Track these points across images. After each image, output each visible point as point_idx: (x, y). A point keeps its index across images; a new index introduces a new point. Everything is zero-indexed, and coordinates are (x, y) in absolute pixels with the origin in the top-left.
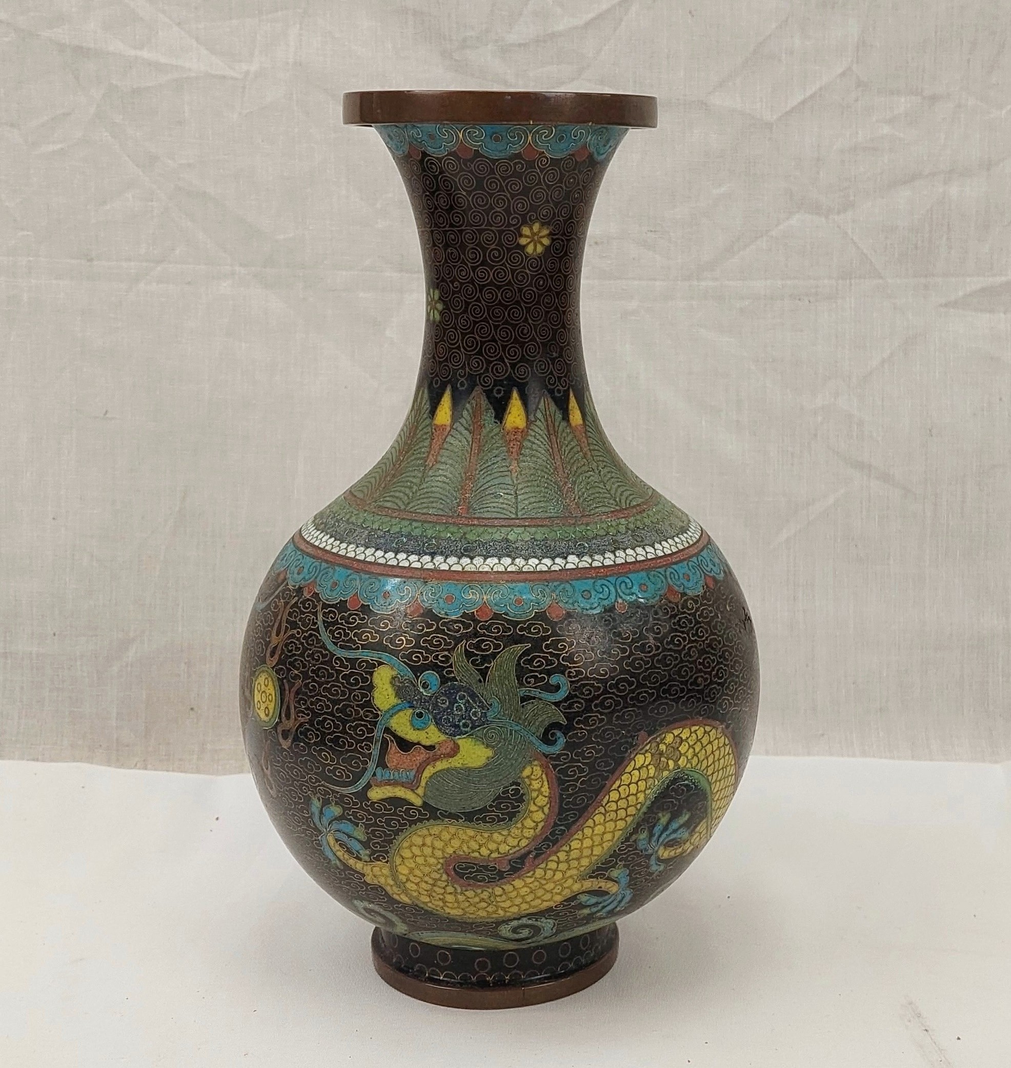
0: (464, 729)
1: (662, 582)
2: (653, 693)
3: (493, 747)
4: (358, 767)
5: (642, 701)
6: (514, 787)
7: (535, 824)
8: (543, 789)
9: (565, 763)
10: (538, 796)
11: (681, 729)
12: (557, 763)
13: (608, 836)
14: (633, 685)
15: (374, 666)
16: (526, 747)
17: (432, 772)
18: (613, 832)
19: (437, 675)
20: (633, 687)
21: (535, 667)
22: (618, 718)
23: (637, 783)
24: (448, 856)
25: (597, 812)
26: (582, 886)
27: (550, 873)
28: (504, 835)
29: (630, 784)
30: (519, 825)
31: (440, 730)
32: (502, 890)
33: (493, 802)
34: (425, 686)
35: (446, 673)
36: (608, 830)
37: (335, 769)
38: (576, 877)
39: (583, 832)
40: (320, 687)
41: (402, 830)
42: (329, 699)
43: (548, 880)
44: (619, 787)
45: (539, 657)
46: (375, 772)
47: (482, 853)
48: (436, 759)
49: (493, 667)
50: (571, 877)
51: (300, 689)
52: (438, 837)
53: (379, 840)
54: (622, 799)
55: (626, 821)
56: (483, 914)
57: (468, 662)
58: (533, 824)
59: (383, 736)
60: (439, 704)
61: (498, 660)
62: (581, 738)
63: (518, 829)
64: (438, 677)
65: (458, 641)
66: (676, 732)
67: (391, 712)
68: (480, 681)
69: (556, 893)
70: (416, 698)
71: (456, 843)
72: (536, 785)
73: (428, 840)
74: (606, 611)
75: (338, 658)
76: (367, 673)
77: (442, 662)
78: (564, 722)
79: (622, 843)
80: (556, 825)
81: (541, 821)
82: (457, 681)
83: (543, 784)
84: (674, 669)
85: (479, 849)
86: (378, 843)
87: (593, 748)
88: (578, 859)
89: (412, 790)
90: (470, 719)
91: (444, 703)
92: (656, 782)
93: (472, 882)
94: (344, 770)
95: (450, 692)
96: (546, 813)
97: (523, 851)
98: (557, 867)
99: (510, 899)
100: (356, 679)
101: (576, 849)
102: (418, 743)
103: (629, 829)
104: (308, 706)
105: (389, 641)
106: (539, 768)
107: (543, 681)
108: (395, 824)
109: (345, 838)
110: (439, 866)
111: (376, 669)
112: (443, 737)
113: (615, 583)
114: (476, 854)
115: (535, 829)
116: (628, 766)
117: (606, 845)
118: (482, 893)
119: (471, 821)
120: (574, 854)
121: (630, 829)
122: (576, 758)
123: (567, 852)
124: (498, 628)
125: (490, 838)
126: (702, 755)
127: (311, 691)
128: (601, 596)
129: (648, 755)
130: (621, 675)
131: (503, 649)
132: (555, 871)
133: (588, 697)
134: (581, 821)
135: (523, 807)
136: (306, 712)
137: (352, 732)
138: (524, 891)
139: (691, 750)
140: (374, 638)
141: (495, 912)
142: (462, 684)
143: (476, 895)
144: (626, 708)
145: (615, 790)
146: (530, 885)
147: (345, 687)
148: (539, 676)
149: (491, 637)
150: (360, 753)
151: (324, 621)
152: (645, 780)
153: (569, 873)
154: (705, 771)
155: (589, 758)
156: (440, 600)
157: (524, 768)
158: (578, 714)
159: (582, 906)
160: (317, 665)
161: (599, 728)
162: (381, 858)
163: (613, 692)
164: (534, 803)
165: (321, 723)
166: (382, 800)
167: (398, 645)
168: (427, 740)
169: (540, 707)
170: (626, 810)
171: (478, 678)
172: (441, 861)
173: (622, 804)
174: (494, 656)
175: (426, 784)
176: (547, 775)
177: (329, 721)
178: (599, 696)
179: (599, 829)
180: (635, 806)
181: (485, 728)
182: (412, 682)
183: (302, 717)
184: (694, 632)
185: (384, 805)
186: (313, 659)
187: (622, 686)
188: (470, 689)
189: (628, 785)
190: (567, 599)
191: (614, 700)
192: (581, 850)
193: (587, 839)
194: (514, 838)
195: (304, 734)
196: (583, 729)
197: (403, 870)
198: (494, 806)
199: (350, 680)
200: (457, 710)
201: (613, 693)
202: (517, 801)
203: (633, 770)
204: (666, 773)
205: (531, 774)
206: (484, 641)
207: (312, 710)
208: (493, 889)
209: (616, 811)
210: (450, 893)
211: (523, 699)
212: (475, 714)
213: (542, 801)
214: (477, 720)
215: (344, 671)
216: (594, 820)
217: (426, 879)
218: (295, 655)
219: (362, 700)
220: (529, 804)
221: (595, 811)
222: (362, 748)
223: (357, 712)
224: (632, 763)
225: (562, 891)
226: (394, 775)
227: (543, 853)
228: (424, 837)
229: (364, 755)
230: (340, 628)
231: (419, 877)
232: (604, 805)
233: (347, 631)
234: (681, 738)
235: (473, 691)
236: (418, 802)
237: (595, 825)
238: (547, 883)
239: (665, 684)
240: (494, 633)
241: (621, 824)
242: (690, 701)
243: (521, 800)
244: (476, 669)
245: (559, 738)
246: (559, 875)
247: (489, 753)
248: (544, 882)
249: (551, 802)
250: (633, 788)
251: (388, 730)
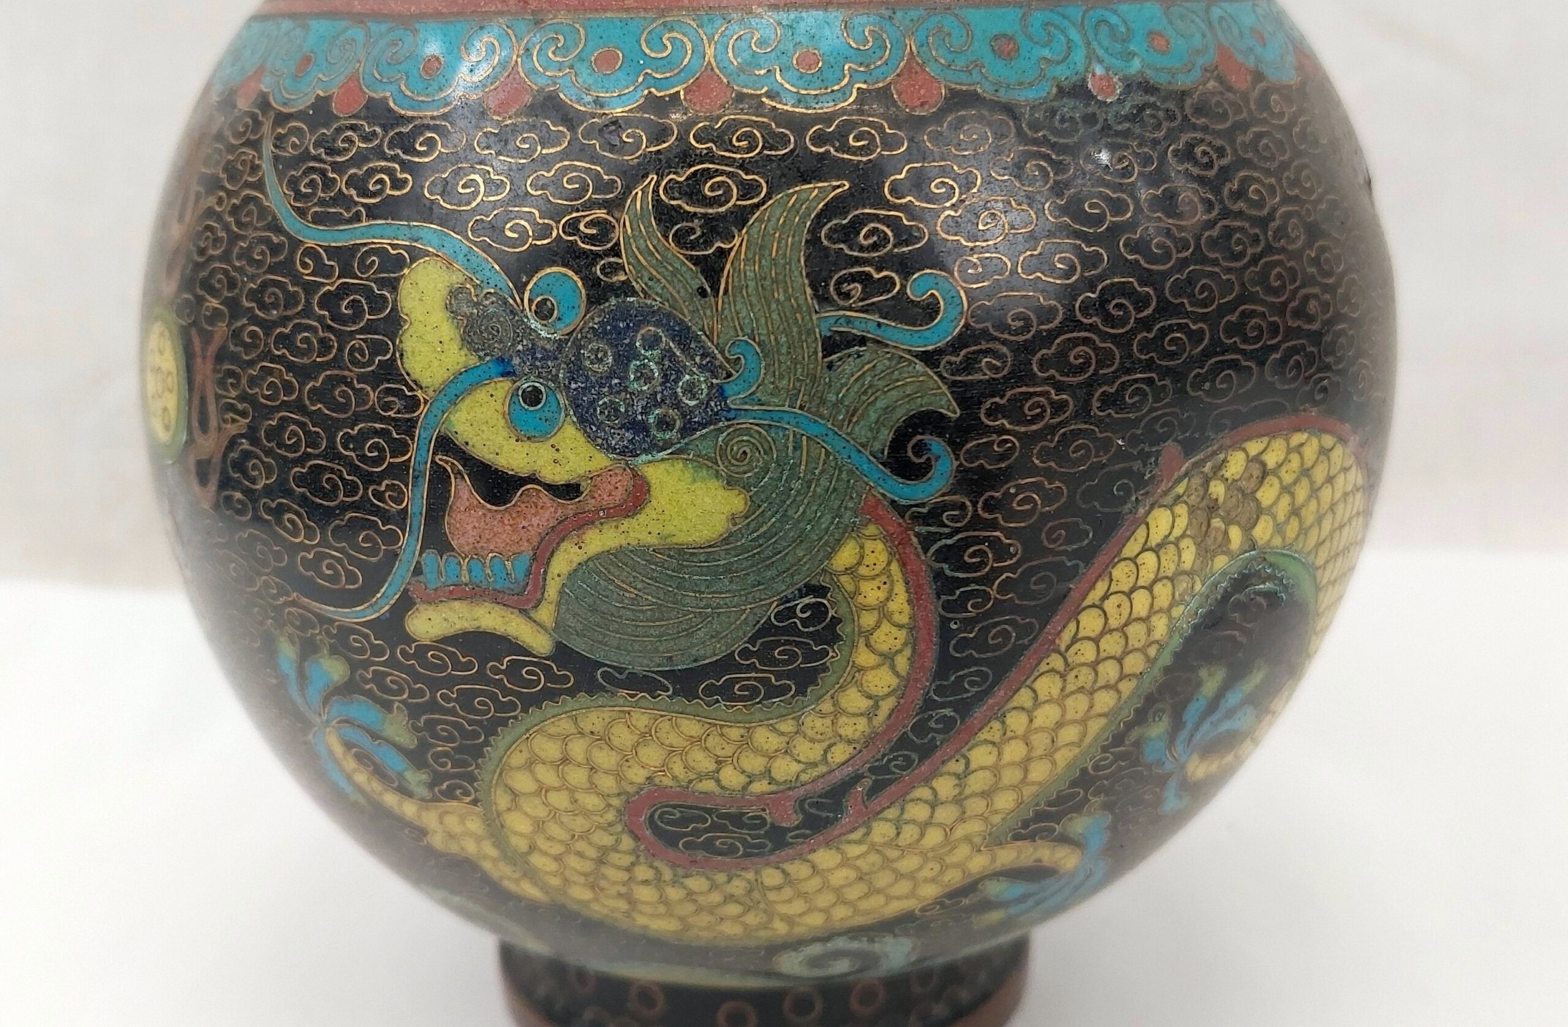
0: (659, 435)
1: (1204, 36)
2: (1201, 331)
3: (746, 487)
4: (374, 551)
5: (1172, 355)
6: (807, 600)
7: (871, 702)
8: (893, 606)
9: (957, 531)
10: (878, 626)
11: (1266, 439)
12: (932, 529)
13: (1070, 734)
14: (1147, 305)
15: (399, 263)
16: (841, 486)
17: (577, 560)
18: (1084, 722)
19: (576, 278)
20: (1145, 313)
21: (862, 249)
22: (1108, 401)
23: (1150, 588)
24: (630, 789)
25: (1043, 667)
26: (994, 860)
27: (909, 833)
28: (783, 734)
29: (1133, 589)
30: (826, 706)
31: (591, 438)
32: (781, 875)
33: (752, 640)
34: (544, 312)
35: (602, 269)
36: (1070, 715)
37: (320, 557)
38: (978, 840)
39: (1003, 723)
40: (267, 335)
41: (504, 722)
42: (291, 367)
43: (904, 851)
44: (1106, 597)
45: (876, 218)
46: (418, 562)
47: (724, 783)
48: (583, 522)
49: (738, 252)
50: (967, 839)
51: (223, 348)
52: (603, 739)
53: (447, 747)
54: (1111, 631)
55: (1118, 692)
56: (731, 929)
57: (666, 238)
58: (864, 704)
59: (433, 461)
60: (587, 363)
61: (755, 230)
62: (1002, 457)
63: (823, 715)
64: (580, 284)
65: (633, 176)
66: (1254, 447)
67: (452, 391)
68: (702, 293)
69: (926, 880)
70: (520, 347)
71: (652, 755)
72: (871, 593)
73: (578, 749)
74: (1062, 92)
75: (310, 252)
76: (382, 283)
77: (587, 238)
78: (953, 411)
79: (1105, 749)
80: (929, 705)
81: (888, 695)
82: (634, 293)
83: (892, 590)
84: (1252, 268)
85: (718, 771)
86: (446, 754)
87: (1037, 487)
88: (986, 794)
89: (524, 612)
90: (677, 405)
91: (600, 361)
92: (1198, 587)
93: (700, 855)
94: (339, 560)
95: (615, 327)
96: (904, 674)
97: (838, 776)
98: (932, 817)
99: (804, 896)
100: (354, 304)
101: (982, 768)
102: (532, 479)
103: (1125, 712)
104: (244, 391)
105: (439, 189)
106: (879, 546)
107: (889, 291)
108: (485, 704)
109: (365, 741)
110: (611, 816)
111: (406, 271)
112: (601, 460)
113: (1083, 22)
114: (709, 786)
115: (870, 715)
116: (1128, 539)
117: (1063, 757)
118: (729, 881)
119: (690, 694)
120: (978, 782)
121: (1128, 714)
122: (986, 516)
123: (958, 776)
124: (748, 136)
125: (746, 743)
126: (1309, 515)
127: (246, 346)
128: (1046, 52)
129: (1182, 510)
130: (1115, 274)
131: (769, 196)
132: (924, 827)
133: (1021, 338)
134: (1000, 693)
135: (835, 657)
136: (240, 406)
137: (352, 454)
138: (839, 877)
139: (1285, 501)
140: (397, 184)
141: (765, 926)
142: (649, 302)
143: (714, 887)
144: (1128, 371)
145: (1093, 606)
146: (859, 863)
147: (330, 328)
148: (876, 276)
149: (730, 162)
150: (377, 512)
151: (276, 158)
152: (1171, 579)
153: (960, 831)
154: (1312, 556)
155: (1024, 516)
156: (578, 65)
157: (838, 543)
158: (993, 388)
159: (987, 905)
160: (258, 276)
161: (1052, 429)
162: (458, 792)
163: (1091, 325)
164: (868, 645)
165: (274, 434)
166: (446, 640)
167: (464, 199)
168: (558, 468)
169: (880, 367)
170: (1120, 661)
171: (695, 284)
172: (615, 802)
173: (1112, 645)
174: (741, 217)
175: (561, 593)
176: (903, 564)
177: (293, 427)
178: (1053, 335)
179: (1047, 715)
180: (1143, 650)
181: (720, 431)
182: (506, 302)
183: (234, 421)
184: (1292, 177)
185: (452, 655)
186: (251, 261)
187: (1119, 306)
188: (675, 317)
189: (1129, 594)
190: (950, 57)
191: (1096, 349)
192: (996, 770)
193: (1013, 742)
194: (812, 741)
195: (239, 466)
196: (1008, 432)
197: (518, 824)
198: (752, 654)
199: (339, 306)
200: (637, 379)
201: (1092, 328)
202: (815, 637)
203: (1144, 550)
204: (1221, 562)
205: (859, 563)
206: (708, 174)
207: (251, 400)
208: (756, 873)
209: (1094, 666)
210: (646, 882)
211: (833, 344)
212: (691, 390)
213: (889, 638)
214: (697, 405)
215: (323, 284)
216: (1034, 691)
217: (581, 846)
218: (212, 258)
219: (370, 362)
220: (853, 646)
221: (1038, 664)
222: (379, 496)
223: (361, 395)
224: (1141, 532)
225: (942, 871)
226: (470, 571)
227: (890, 782)
228: (565, 739)
229: (386, 518)
230: (313, 170)
231: (560, 841)
232: (1063, 648)
233: (331, 175)
234: (1264, 465)
235: (682, 323)
236: (541, 643)
237: (1037, 703)
238: (902, 856)
239: (1231, 307)
240: (738, 150)
241: (1105, 701)
242: (1292, 362)
243: (830, 634)
244: (690, 258)
245: (938, 458)
246: (934, 837)
247: (736, 502)
248: (893, 854)
249: (916, 639)
250: (1141, 601)
251: (445, 444)
